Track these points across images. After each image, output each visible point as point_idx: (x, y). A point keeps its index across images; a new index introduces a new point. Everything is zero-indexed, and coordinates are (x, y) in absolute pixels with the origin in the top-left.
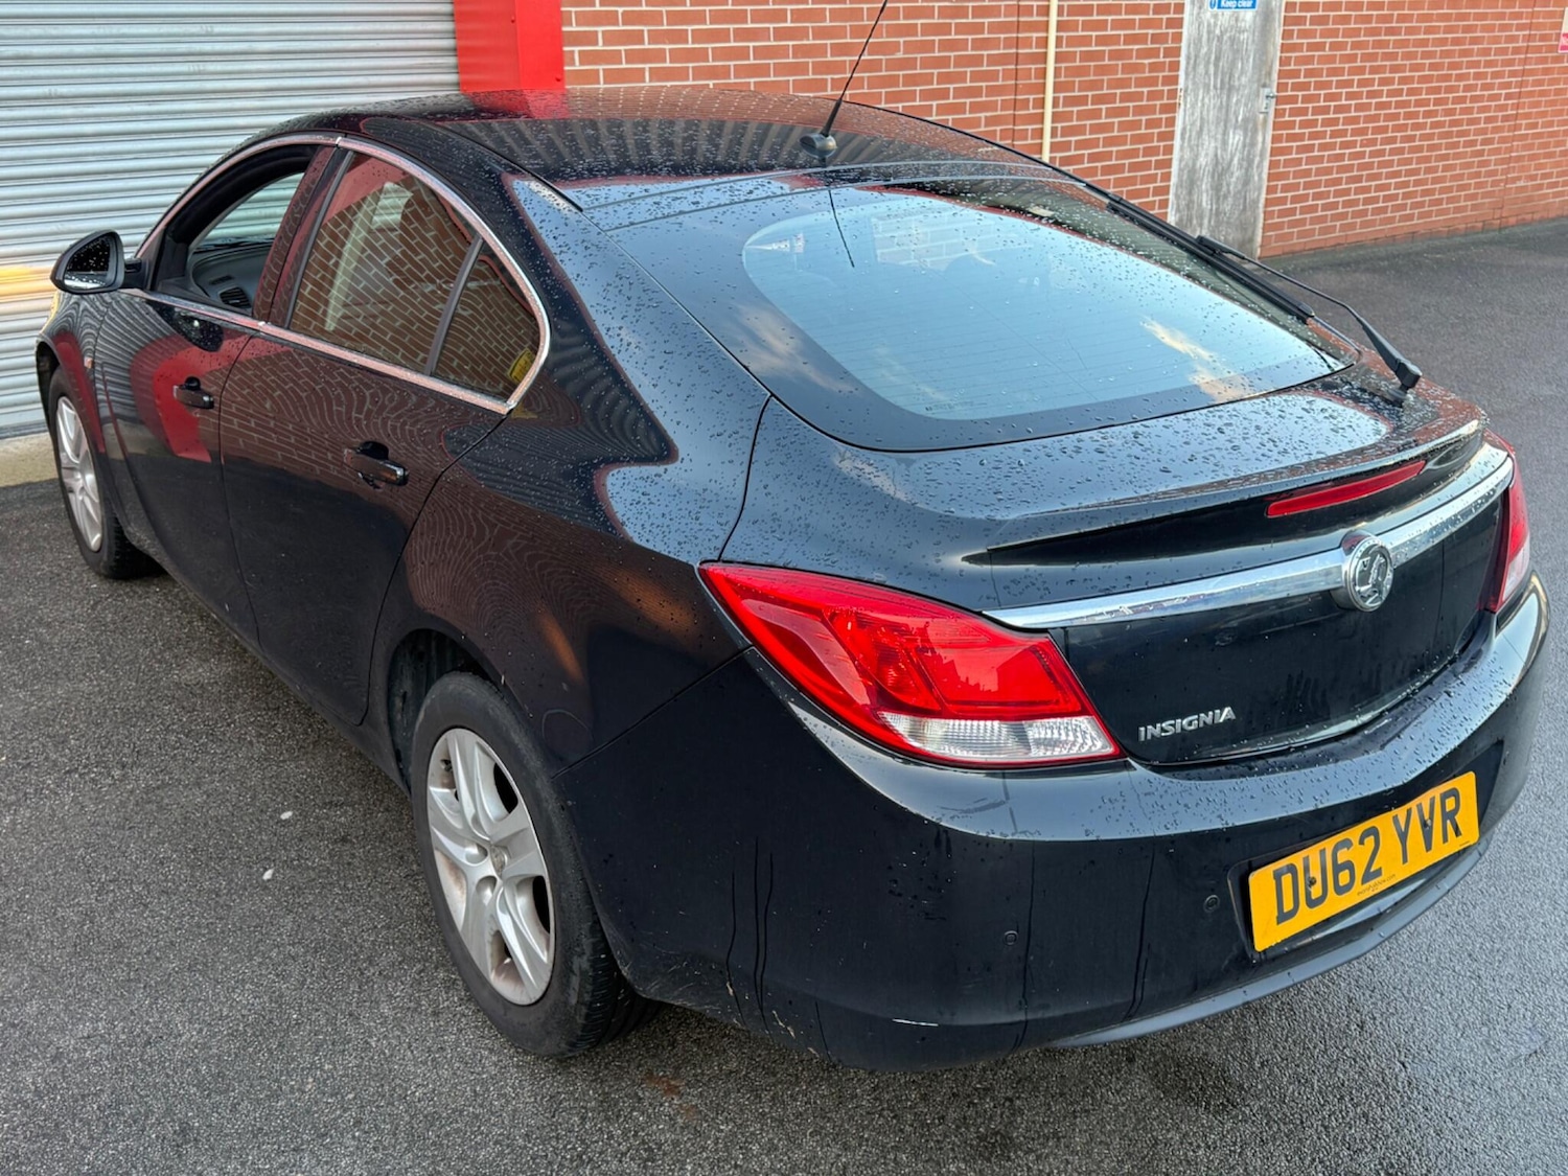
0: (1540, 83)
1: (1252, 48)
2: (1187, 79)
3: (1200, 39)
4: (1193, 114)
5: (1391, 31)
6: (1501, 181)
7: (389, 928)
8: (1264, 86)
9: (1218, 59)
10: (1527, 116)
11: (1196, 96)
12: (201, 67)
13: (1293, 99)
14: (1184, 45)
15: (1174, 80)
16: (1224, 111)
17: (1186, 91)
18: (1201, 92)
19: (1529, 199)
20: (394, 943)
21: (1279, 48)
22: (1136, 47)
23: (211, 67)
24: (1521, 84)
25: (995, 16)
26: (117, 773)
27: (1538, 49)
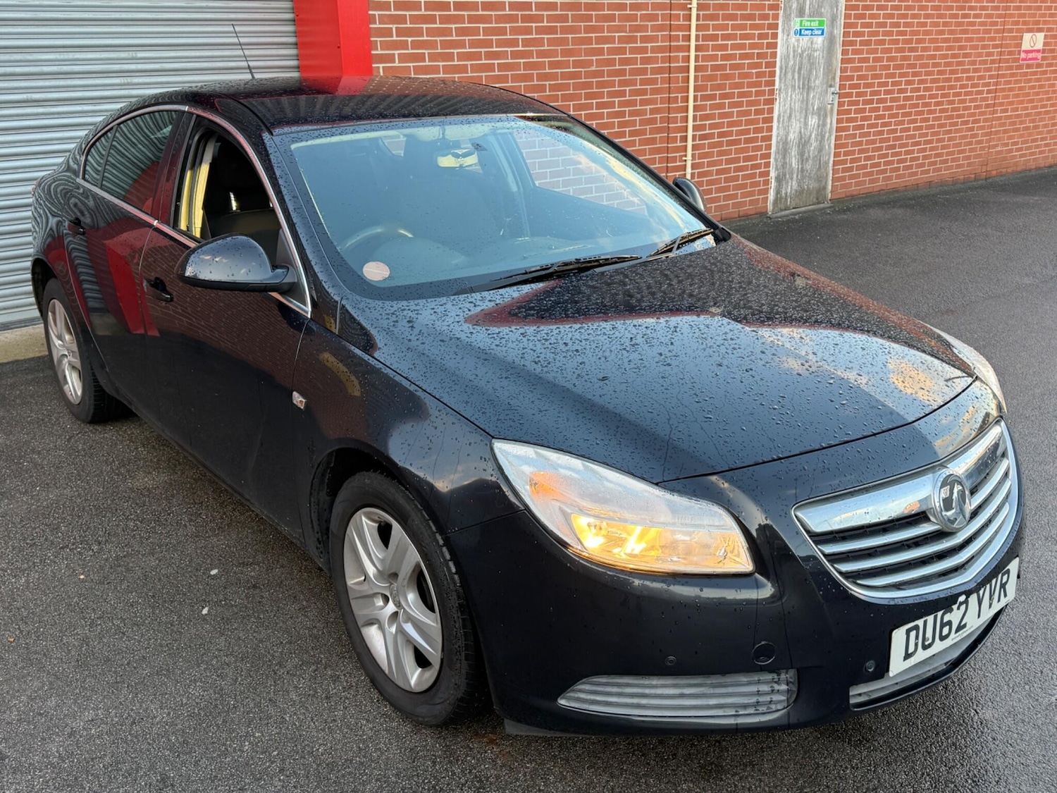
0: (1009, 83)
1: (822, 61)
2: (780, 82)
3: (788, 56)
4: (785, 105)
5: (911, 50)
6: (985, 147)
7: (291, 643)
8: (831, 86)
9: (800, 69)
10: (1002, 104)
11: (787, 93)
12: (129, 80)
13: (850, 95)
14: (778, 60)
15: (773, 83)
16: (805, 103)
17: (780, 90)
18: (790, 90)
19: (1005, 159)
20: (295, 653)
21: (840, 61)
22: (747, 61)
23: (136, 80)
24: (997, 84)
25: (655, 43)
26: (95, 548)
27: (1007, 61)
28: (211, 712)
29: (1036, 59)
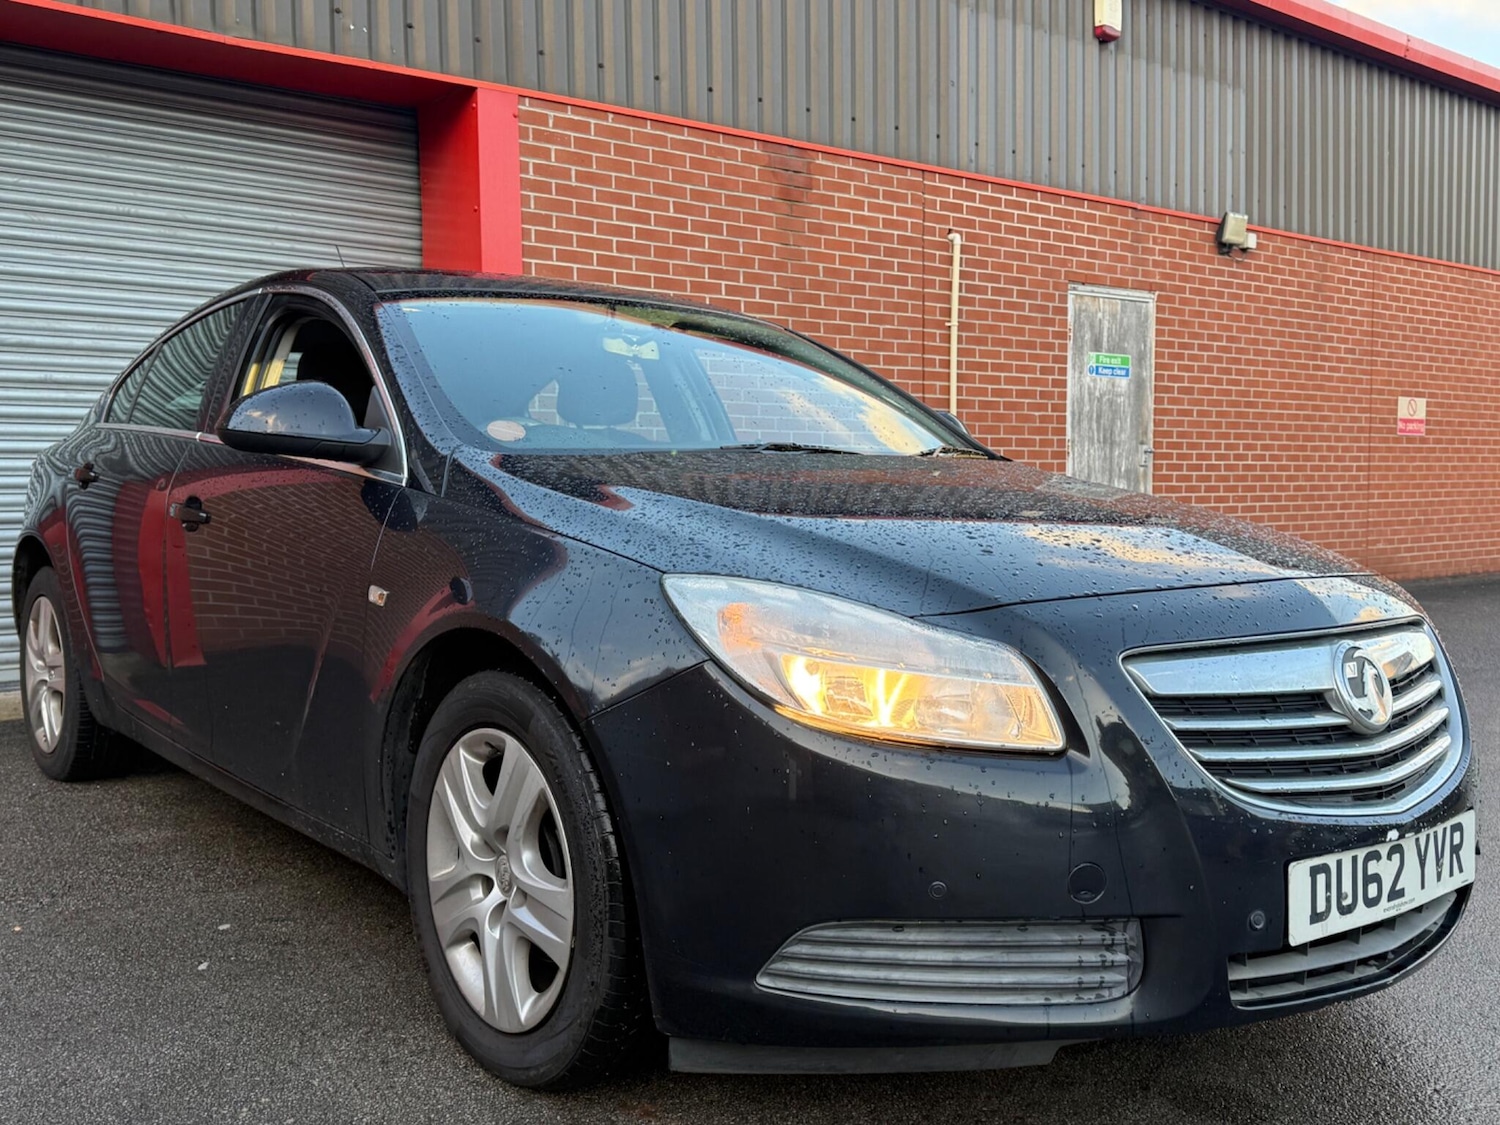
0: (1385, 459)
1: (1129, 410)
2: (1073, 431)
3: (1082, 399)
4: (1081, 462)
5: (1249, 405)
6: (1362, 542)
7: (333, 1002)
8: (1142, 443)
9: (1099, 417)
10: (1378, 487)
11: (1082, 446)
13: (1168, 456)
14: (1069, 402)
15: (1063, 432)
16: (1108, 462)
17: (1073, 442)
18: (1086, 444)
19: (1390, 561)
20: (338, 1013)
21: (1152, 412)
22: (1027, 401)
24: (1369, 459)
25: (904, 366)
27: (1379, 430)
28: (192, 1075)
29: (1419, 431)
